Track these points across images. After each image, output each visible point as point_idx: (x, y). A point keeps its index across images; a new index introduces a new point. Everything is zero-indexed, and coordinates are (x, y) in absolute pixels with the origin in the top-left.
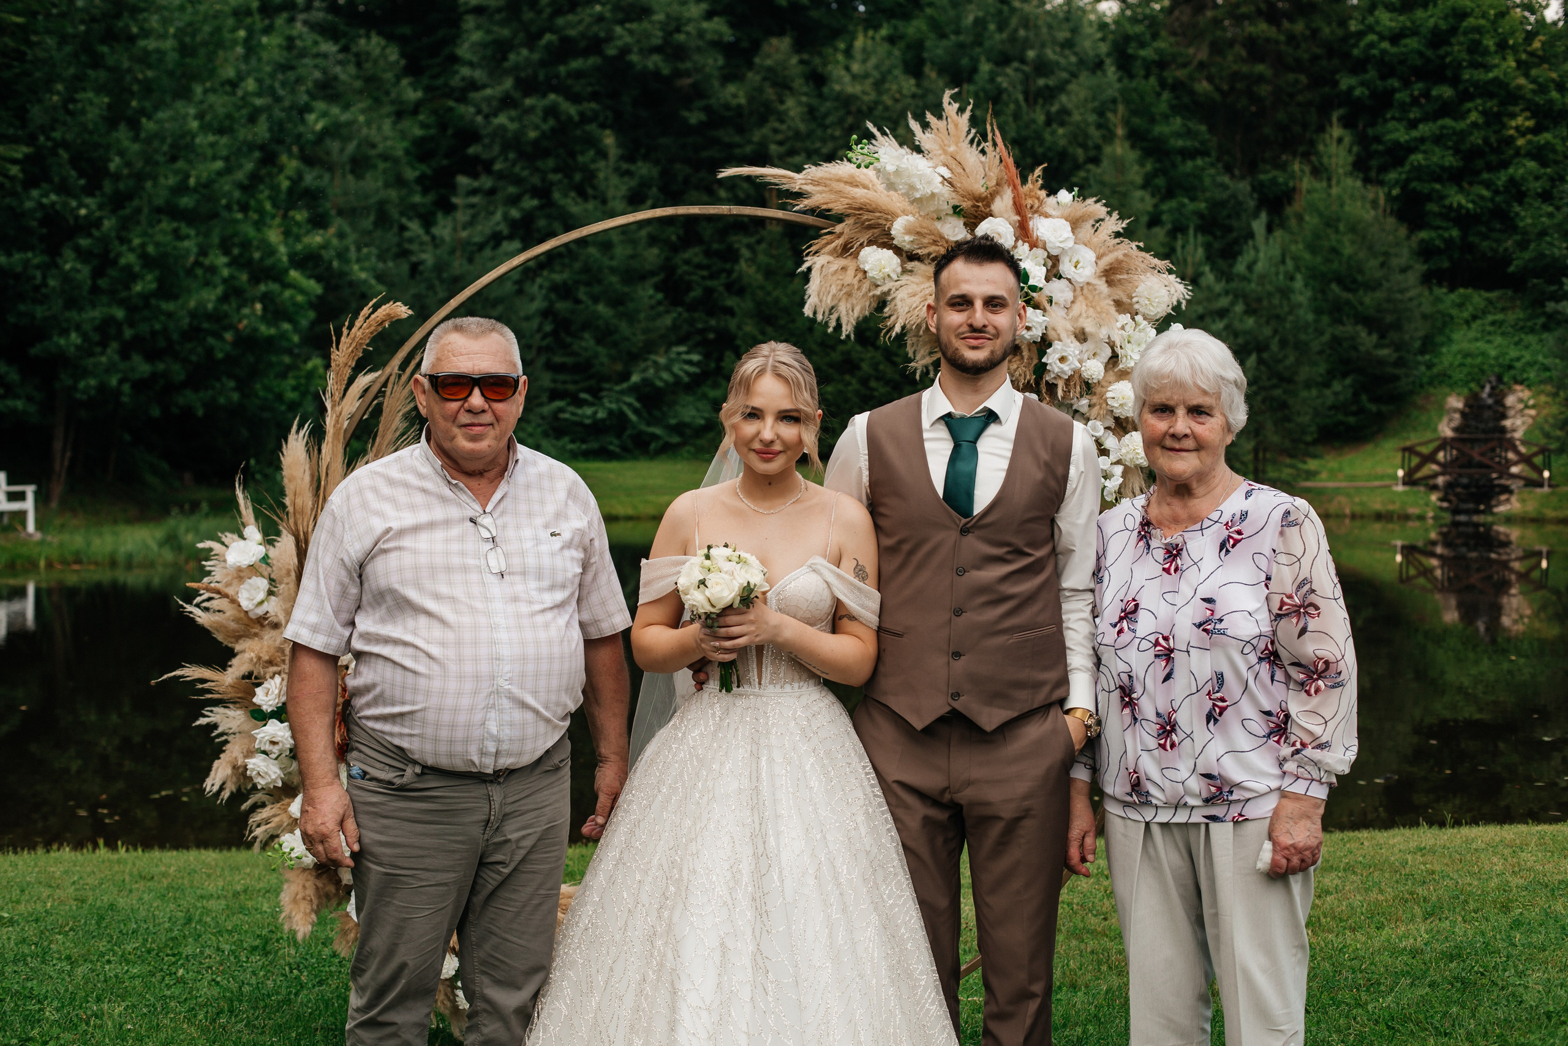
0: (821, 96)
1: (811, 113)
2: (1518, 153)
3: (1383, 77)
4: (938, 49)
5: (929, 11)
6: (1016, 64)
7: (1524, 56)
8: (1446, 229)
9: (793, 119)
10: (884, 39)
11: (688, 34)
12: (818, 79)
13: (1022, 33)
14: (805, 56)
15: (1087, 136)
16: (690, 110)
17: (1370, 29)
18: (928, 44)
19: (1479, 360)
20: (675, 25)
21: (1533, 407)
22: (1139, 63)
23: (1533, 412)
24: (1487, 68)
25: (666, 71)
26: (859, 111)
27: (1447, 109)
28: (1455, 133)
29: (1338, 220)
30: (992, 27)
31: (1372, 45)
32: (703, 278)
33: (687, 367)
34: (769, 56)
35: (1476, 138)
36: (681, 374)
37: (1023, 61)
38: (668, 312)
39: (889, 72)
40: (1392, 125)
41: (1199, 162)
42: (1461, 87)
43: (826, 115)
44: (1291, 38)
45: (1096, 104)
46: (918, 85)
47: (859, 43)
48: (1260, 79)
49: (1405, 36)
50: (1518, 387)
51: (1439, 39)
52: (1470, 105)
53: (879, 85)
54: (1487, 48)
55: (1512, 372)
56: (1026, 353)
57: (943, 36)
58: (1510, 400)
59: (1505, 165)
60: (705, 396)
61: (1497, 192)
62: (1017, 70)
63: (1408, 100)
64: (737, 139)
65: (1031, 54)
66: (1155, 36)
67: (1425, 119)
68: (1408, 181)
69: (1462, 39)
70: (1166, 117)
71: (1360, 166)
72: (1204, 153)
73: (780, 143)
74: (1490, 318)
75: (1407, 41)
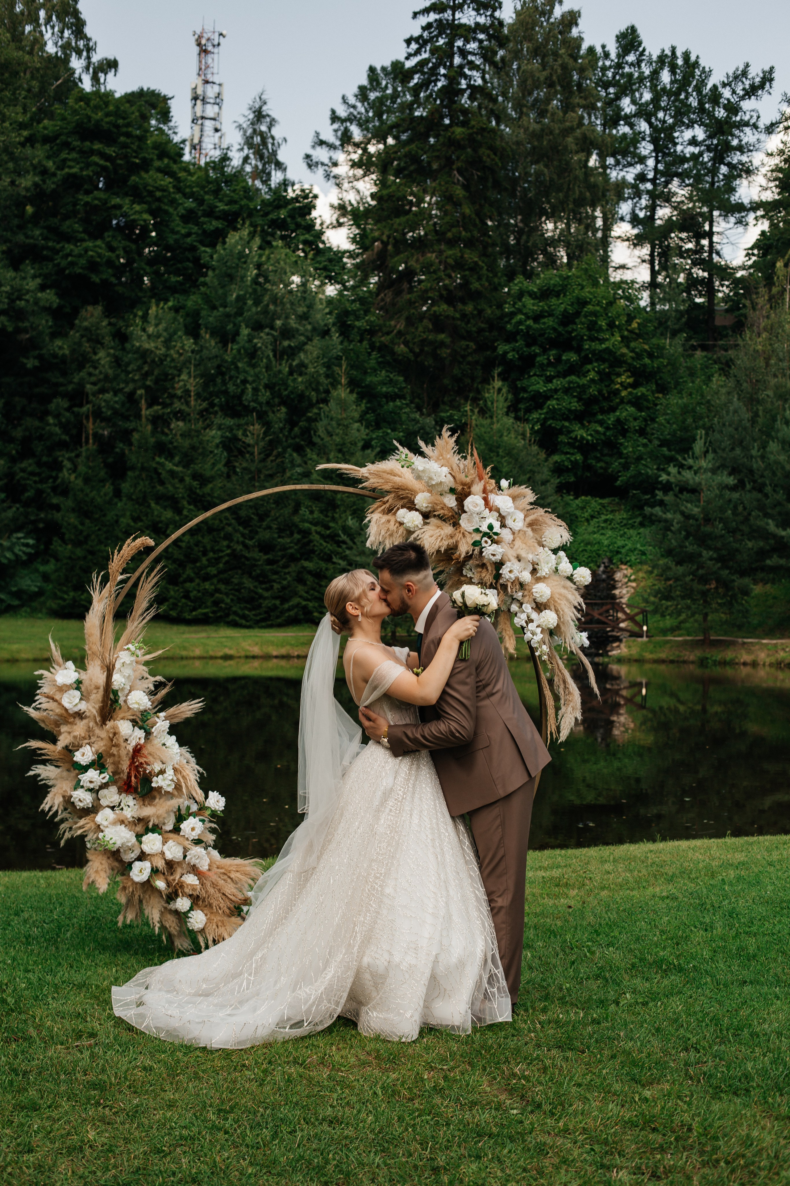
0: (124, 349)
1: (117, 362)
2: (622, 402)
3: (528, 345)
4: (211, 318)
5: (203, 289)
6: (267, 330)
7: (626, 333)
8: (573, 454)
9: (104, 366)
10: (170, 309)
11: (27, 301)
12: (122, 337)
13: (272, 307)
14: (113, 320)
15: (318, 383)
16: (28, 358)
17: (520, 311)
18: (203, 313)
19: (596, 547)
20: (17, 294)
21: (634, 580)
22: (356, 330)
23: (634, 584)
24: (602, 341)
25: (10, 329)
26: (153, 361)
27: (573, 370)
28: (578, 386)
29: (499, 447)
30: (250, 302)
31: (520, 323)
32: (35, 482)
33: (24, 549)
34: (86, 319)
35: (593, 390)
36: (21, 553)
37: (272, 328)
38: (10, 507)
39: (175, 333)
40: (534, 379)
41: (398, 403)
42: (583, 354)
43: (128, 364)
44: (464, 316)
45: (326, 360)
46: (195, 343)
47: (153, 311)
48: (442, 344)
49: (544, 317)
50: (623, 567)
51: (567, 319)
52: (589, 367)
53: (167, 343)
54: (601, 326)
55: (620, 556)
56: (489, 568)
57: (214, 308)
58: (618, 576)
59: (613, 409)
60: (37, 570)
61: (608, 428)
62: (268, 334)
63: (545, 362)
64: (61, 380)
65: (279, 323)
66: (367, 312)
67: (558, 376)
68: (545, 420)
69: (583, 320)
70: (375, 370)
71: (513, 409)
72: (402, 397)
73: (94, 384)
74: (604, 517)
75: (546, 320)
